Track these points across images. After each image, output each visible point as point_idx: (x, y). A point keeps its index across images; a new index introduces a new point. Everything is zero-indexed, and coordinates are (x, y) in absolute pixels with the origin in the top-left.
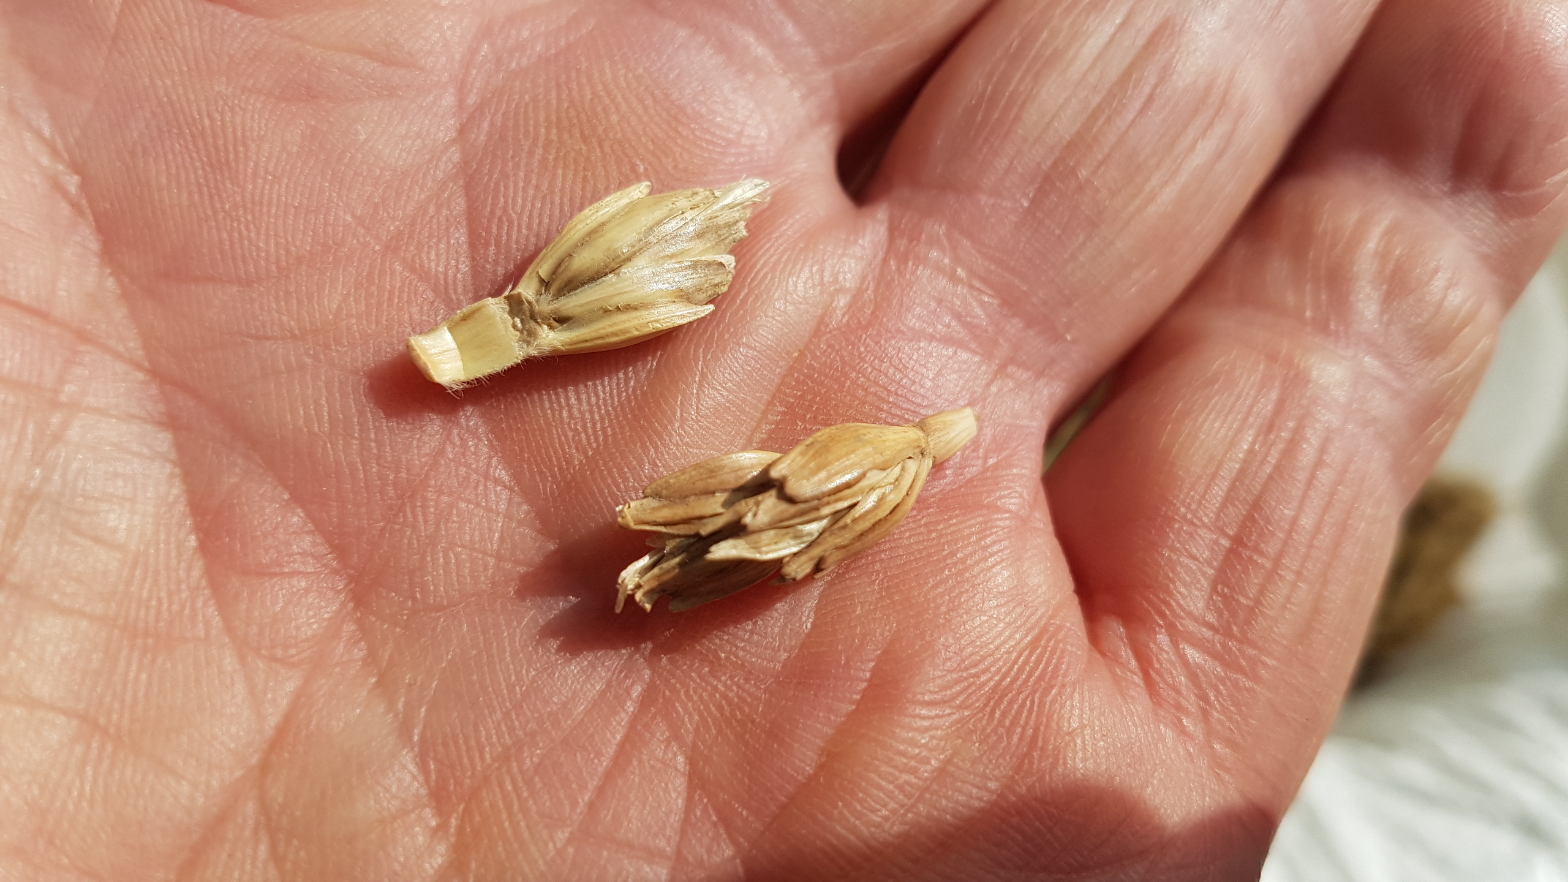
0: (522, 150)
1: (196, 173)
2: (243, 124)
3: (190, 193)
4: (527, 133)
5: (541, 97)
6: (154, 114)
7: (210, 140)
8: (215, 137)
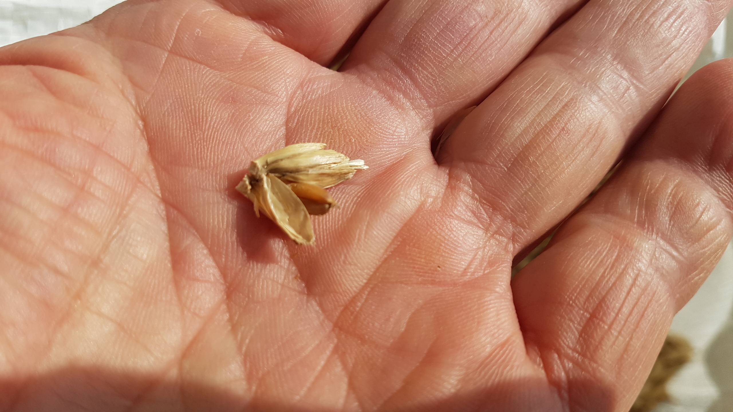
0: (308, 129)
1: (187, 125)
2: (206, 109)
3: (184, 133)
4: (311, 123)
5: (318, 110)
6: (174, 102)
7: (193, 114)
8: (195, 113)
